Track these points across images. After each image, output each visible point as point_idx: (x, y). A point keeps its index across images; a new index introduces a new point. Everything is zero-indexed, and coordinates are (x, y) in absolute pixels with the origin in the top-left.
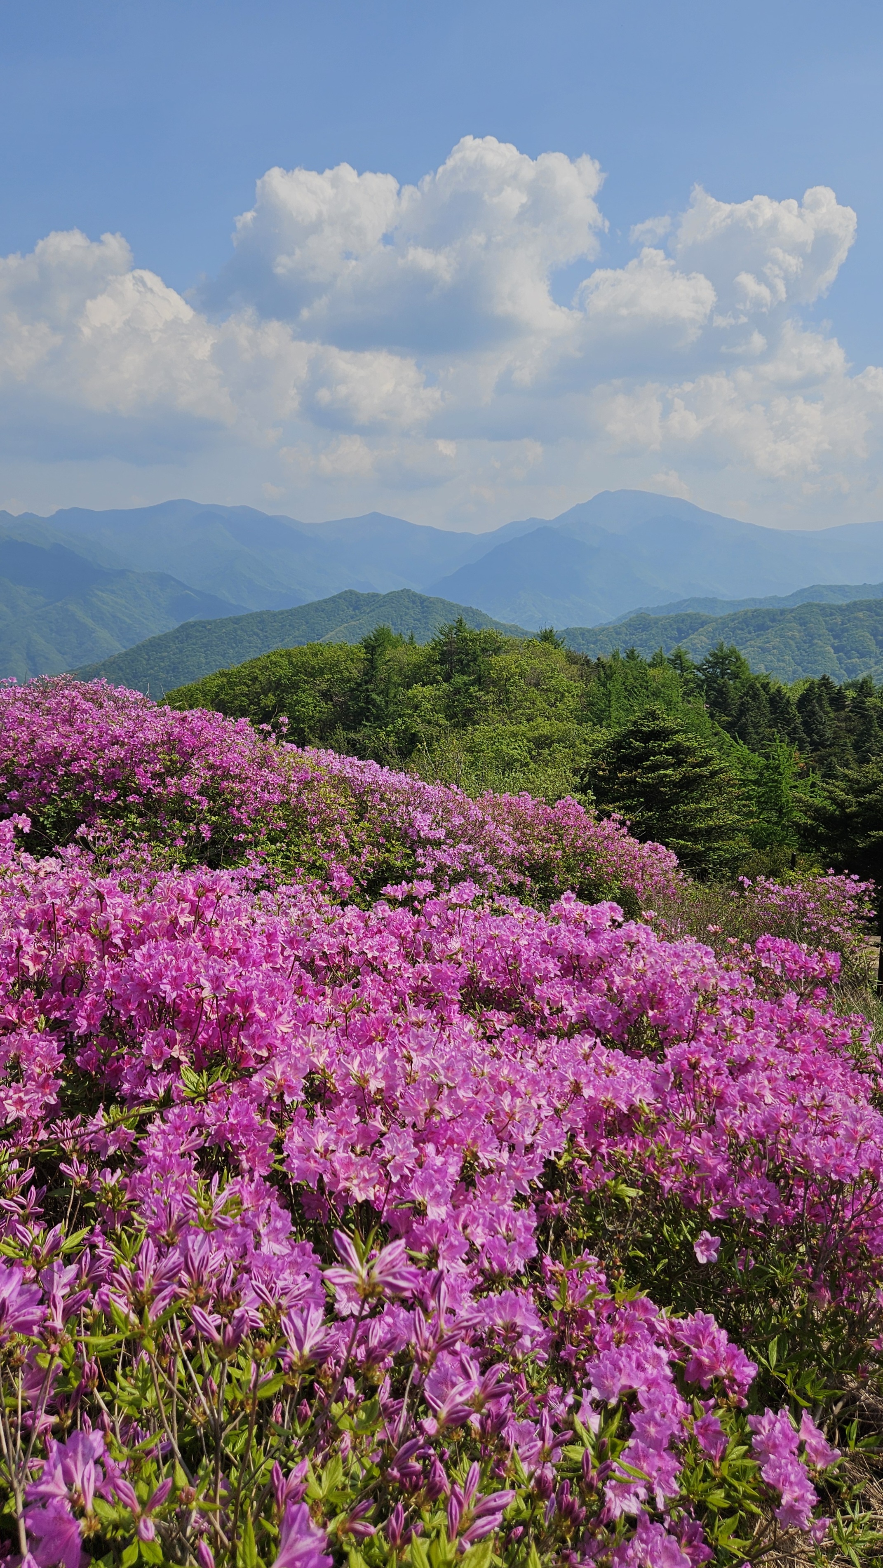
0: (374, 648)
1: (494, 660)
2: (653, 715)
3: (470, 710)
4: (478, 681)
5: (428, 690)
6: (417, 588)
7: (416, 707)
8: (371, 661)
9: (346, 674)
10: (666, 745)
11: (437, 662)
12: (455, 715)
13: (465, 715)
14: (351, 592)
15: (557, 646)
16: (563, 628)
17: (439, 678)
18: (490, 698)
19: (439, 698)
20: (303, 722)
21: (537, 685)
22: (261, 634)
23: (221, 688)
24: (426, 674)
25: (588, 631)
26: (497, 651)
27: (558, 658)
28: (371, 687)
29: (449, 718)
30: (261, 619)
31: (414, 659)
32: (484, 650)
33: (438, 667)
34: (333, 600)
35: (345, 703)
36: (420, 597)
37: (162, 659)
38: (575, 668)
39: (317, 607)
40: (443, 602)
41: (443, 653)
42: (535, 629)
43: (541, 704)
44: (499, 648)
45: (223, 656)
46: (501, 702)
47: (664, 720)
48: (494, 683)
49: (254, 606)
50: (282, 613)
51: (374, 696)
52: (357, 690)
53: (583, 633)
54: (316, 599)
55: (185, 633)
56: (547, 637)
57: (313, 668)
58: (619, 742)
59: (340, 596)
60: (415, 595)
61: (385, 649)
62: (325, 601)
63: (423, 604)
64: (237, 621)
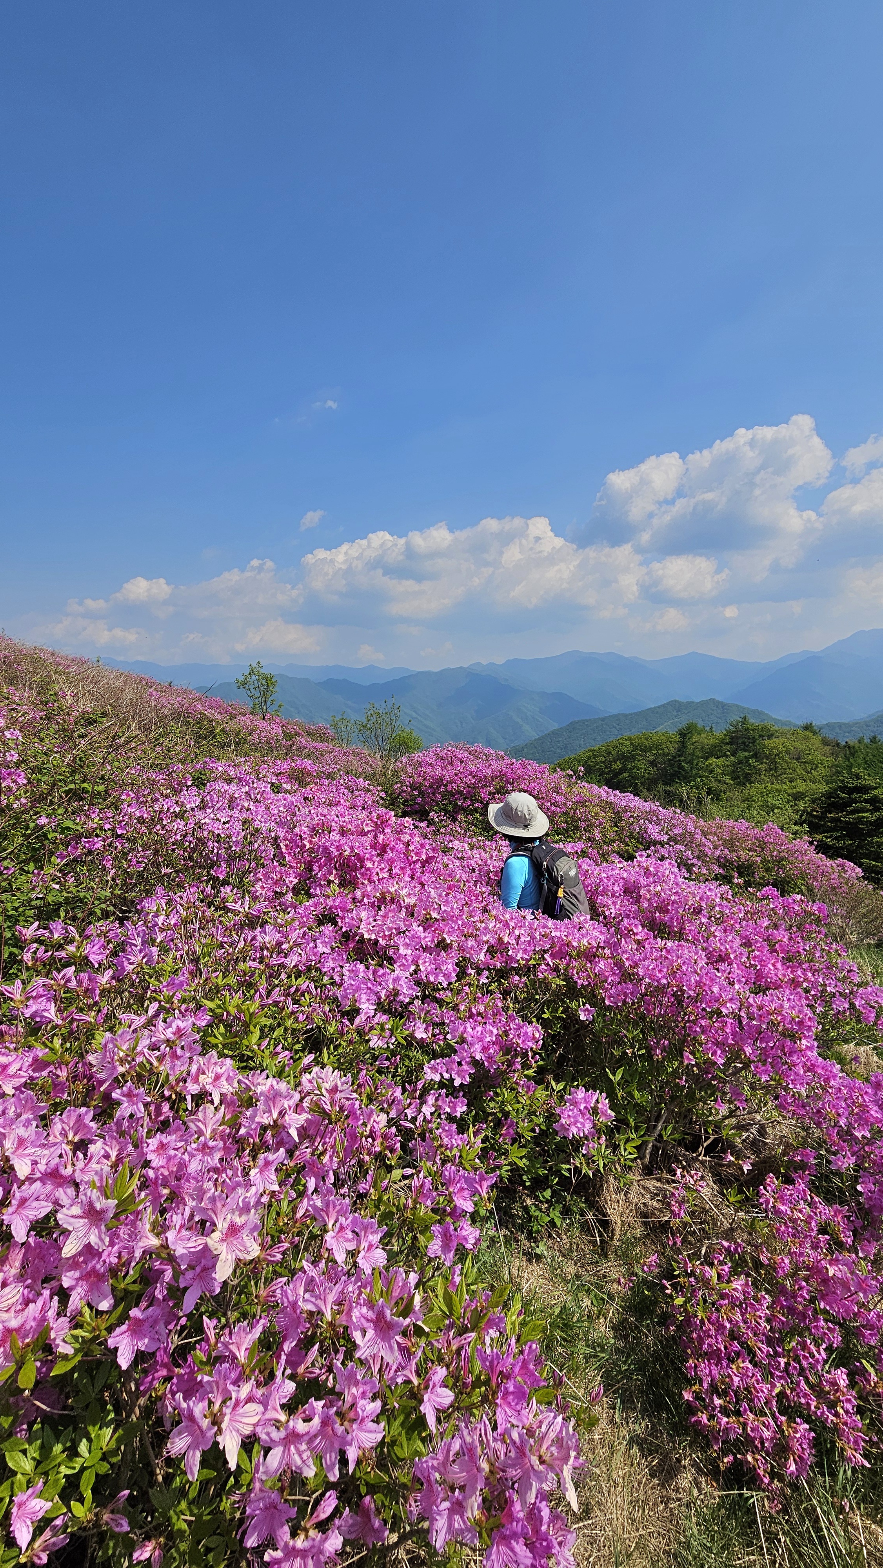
0: (685, 735)
1: (767, 742)
2: (858, 777)
3: (749, 774)
4: (755, 756)
5: (720, 761)
6: (720, 699)
7: (712, 772)
8: (683, 743)
9: (666, 751)
10: (866, 796)
11: (728, 744)
12: (739, 777)
13: (745, 777)
14: (676, 701)
15: (815, 733)
16: (825, 723)
17: (728, 753)
18: (763, 767)
19: (728, 766)
20: (638, 779)
21: (797, 759)
22: (618, 727)
23: (589, 758)
24: (719, 751)
25: (844, 724)
26: (770, 737)
27: (816, 741)
28: (682, 758)
29: (733, 779)
30: (617, 718)
31: (711, 742)
32: (760, 736)
33: (728, 747)
34: (663, 706)
35: (664, 768)
36: (722, 703)
37: (558, 741)
38: (828, 748)
39: (653, 710)
40: (737, 706)
41: (732, 738)
42: (801, 722)
43: (800, 771)
44: (772, 735)
45: (594, 740)
46: (771, 769)
47: (865, 779)
48: (767, 757)
49: (615, 712)
50: (631, 714)
51: (683, 764)
52: (673, 760)
53: (840, 725)
54: (653, 706)
55: (572, 727)
56: (808, 728)
57: (646, 747)
58: (831, 793)
59: (668, 703)
60: (718, 702)
61: (693, 735)
62: (659, 707)
63: (723, 707)
64: (603, 719)
